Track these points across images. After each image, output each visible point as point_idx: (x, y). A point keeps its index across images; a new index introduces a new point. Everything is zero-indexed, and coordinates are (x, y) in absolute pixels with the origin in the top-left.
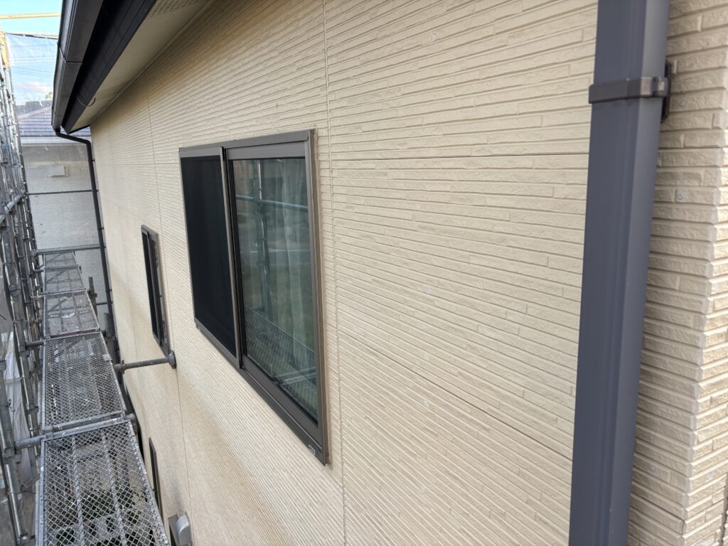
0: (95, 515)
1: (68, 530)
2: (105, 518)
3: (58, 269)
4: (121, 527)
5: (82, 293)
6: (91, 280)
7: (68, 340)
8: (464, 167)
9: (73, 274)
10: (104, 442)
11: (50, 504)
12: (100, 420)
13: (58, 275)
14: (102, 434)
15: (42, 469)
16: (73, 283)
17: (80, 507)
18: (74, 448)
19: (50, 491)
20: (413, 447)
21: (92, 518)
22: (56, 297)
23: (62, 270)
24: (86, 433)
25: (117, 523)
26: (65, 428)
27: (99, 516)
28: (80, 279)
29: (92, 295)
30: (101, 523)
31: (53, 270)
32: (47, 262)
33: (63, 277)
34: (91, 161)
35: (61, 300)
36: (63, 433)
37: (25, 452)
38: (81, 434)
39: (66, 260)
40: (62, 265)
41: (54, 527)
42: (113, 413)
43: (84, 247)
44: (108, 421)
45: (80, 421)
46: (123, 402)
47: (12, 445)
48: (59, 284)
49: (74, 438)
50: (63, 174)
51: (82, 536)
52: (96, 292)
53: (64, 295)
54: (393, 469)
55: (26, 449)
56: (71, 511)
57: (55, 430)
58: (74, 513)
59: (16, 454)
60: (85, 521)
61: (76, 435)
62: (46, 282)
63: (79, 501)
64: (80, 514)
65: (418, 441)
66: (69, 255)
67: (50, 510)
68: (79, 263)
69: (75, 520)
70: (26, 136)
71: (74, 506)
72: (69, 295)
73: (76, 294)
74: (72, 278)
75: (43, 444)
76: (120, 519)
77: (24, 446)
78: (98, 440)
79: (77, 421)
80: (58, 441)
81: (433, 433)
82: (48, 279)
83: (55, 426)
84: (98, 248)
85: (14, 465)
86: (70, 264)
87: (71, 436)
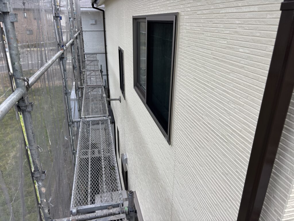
0: (95, 148)
1: (86, 151)
2: (98, 149)
3: (91, 60)
4: (102, 153)
5: (98, 70)
6: (101, 66)
7: (92, 87)
8: (233, 34)
9: (95, 63)
10: (100, 125)
11: (81, 142)
12: (100, 117)
13: (91, 63)
14: (100, 122)
15: (80, 130)
16: (95, 66)
17: (90, 144)
18: (91, 125)
19: (82, 138)
20: (200, 144)
21: (94, 149)
22: (89, 71)
23: (92, 61)
24: (95, 120)
25: (101, 152)
26: (88, 118)
27: (96, 149)
28: (98, 65)
29: (101, 71)
30: (96, 151)
31: (89, 61)
32: (87, 58)
33: (92, 64)
34: (104, 19)
35: (91, 72)
36: (88, 119)
37: (75, 123)
38: (93, 120)
39: (93, 57)
40: (92, 59)
41: (82, 149)
42: (104, 115)
43: (100, 53)
44: (102, 118)
45: (93, 116)
46: (108, 112)
47: (72, 121)
48: (91, 66)
49: (91, 122)
50: (95, 23)
51: (90, 154)
52: (103, 71)
53: (92, 71)
54: (192, 151)
55: (76, 123)
56: (87, 145)
57: (85, 118)
58: (88, 146)
59: (73, 124)
60: (91, 149)
61: (92, 121)
62: (87, 65)
63: (90, 142)
64: (90, 146)
65: (202, 142)
66: (95, 55)
67: (81, 144)
68: (98, 59)
69: (88, 148)
70: (82, 7)
71: (88, 144)
72: (94, 71)
73: (96, 71)
74: (95, 64)
75: (81, 122)
76: (102, 151)
77: (75, 122)
78: (98, 124)
79: (92, 116)
80: (86, 122)
81: (207, 140)
82: (87, 64)
83: (85, 117)
84: (104, 53)
85: (72, 127)
86: (95, 59)
87: (90, 121)
